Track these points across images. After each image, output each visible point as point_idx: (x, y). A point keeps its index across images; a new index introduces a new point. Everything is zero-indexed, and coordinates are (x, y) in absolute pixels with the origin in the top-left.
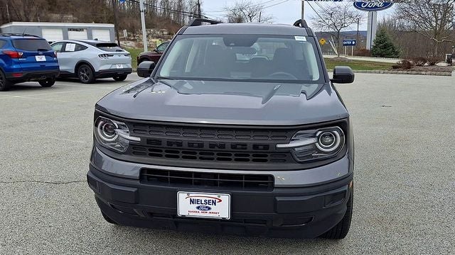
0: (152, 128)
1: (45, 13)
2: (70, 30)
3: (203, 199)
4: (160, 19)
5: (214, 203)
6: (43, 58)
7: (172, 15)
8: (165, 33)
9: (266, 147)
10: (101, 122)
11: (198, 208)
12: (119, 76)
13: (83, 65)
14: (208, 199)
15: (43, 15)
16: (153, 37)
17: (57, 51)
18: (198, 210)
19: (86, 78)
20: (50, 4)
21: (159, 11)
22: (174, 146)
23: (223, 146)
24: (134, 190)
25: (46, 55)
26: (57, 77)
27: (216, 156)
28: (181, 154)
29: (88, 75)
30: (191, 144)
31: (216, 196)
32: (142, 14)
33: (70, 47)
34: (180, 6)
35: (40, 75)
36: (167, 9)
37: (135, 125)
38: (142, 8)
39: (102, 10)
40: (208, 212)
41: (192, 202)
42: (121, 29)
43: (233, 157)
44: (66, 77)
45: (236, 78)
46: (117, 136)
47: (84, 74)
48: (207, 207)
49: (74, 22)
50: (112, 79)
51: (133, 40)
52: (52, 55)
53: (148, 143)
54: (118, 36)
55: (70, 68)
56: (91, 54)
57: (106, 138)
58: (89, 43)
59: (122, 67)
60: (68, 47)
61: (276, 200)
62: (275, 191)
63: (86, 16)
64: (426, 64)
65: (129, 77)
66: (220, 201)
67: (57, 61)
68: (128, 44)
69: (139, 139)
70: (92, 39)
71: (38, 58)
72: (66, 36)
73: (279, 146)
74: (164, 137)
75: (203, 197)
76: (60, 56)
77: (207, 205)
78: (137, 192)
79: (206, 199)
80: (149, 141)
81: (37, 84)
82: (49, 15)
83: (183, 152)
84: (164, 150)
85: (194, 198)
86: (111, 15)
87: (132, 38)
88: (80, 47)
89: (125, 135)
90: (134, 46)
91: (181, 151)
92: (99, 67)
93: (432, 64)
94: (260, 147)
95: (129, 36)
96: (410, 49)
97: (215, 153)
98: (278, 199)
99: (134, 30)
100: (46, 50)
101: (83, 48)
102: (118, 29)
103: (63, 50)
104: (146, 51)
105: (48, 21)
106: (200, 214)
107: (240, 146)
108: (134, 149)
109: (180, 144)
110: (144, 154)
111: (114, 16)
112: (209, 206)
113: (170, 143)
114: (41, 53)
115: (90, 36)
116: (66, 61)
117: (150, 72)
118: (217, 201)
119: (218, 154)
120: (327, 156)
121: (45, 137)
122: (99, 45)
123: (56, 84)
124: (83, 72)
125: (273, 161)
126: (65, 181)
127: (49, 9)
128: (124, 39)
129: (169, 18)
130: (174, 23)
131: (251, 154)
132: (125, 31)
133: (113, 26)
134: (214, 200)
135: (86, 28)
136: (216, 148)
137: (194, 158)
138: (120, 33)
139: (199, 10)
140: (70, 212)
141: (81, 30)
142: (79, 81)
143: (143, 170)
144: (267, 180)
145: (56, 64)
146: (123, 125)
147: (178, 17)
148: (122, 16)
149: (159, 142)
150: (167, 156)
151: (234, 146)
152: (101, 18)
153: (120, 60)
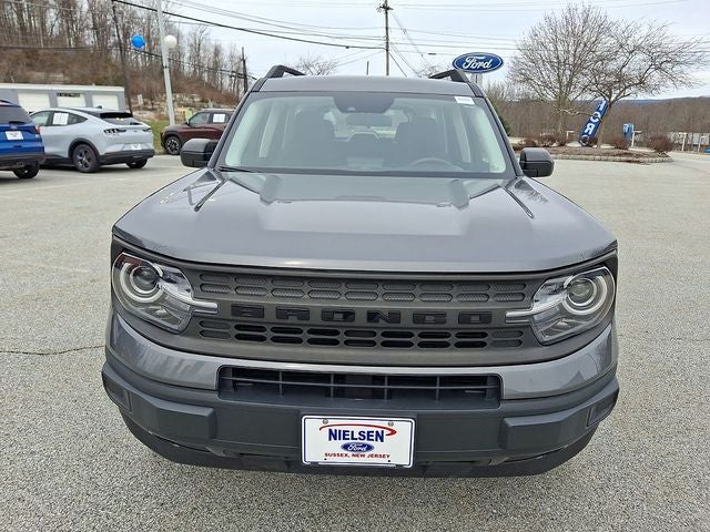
0: (242, 282)
1: (22, 70)
2: (61, 95)
3: (357, 430)
4: (189, 81)
5: (380, 437)
6: (19, 136)
7: (205, 75)
8: (196, 100)
9: (486, 317)
10: (126, 265)
11: (346, 447)
12: (136, 162)
13: (79, 145)
14: (366, 429)
15: (19, 73)
16: (180, 105)
17: (41, 125)
18: (345, 452)
19: (86, 165)
20: (28, 57)
21: (186, 69)
22: (293, 320)
23: (395, 316)
24: (206, 412)
25: (24, 130)
26: (42, 162)
27: (379, 339)
28: (305, 336)
29: (89, 160)
30: (327, 314)
31: (385, 424)
32: (166, 71)
33: (61, 119)
34: (216, 63)
35: (14, 162)
36: (199, 66)
37: (204, 275)
38: (166, 63)
39: (106, 68)
40: (367, 454)
41: (333, 435)
42: (135, 94)
43: (415, 340)
44: (55, 164)
45: (365, 168)
46: (160, 293)
47: (83, 158)
48: (364, 445)
49: (65, 83)
50: (125, 165)
51: (153, 110)
52: (32, 130)
53: (233, 314)
54: (130, 103)
55: (62, 151)
56: (93, 129)
57: (139, 295)
58: (89, 113)
59: (139, 148)
60: (57, 118)
61: (506, 425)
62: (503, 406)
63: (83, 76)
64: (555, 145)
65: (150, 163)
66: (393, 432)
67: (40, 140)
68: (145, 116)
69: (214, 305)
70: (92, 106)
71: (10, 136)
72: (54, 103)
73: (509, 314)
74: (269, 300)
75: (356, 425)
76: (44, 131)
77: (366, 441)
78: (213, 415)
79: (362, 429)
80: (237, 309)
81: (11, 174)
82: (28, 73)
83: (310, 332)
84: (268, 327)
85: (338, 428)
86: (119, 74)
87: (150, 107)
88: (76, 119)
89: (182, 294)
90: (152, 117)
91: (305, 330)
92: (105, 148)
93: (562, 145)
94: (474, 319)
95: (145, 103)
96: (521, 124)
97: (379, 332)
98: (511, 422)
99: (153, 96)
100: (23, 123)
101: (80, 120)
102: (130, 94)
103: (50, 123)
104: (172, 125)
105: (26, 82)
106: (350, 459)
107: (433, 318)
108: (202, 326)
109: (304, 314)
110: (225, 336)
111: (124, 76)
112: (370, 443)
113: (282, 313)
114: (14, 127)
115: (89, 103)
116: (56, 140)
117: (206, 158)
118: (386, 432)
119: (384, 335)
120: (584, 324)
121: (22, 263)
122: (104, 116)
123: (41, 174)
124: (81, 155)
125: (497, 345)
126: (59, 348)
127: (28, 65)
128: (138, 108)
129: (200, 79)
130: (209, 86)
131: (453, 333)
132: (140, 97)
133: (122, 89)
134: (380, 430)
135: (84, 93)
136: (382, 323)
137: (335, 343)
138: (132, 100)
139: (245, 68)
140: (70, 417)
141: (76, 95)
142: (75, 169)
143: (223, 370)
144: (485, 384)
145: (39, 145)
146: (177, 274)
147: (215, 77)
148: (135, 75)
149: (258, 311)
150: (275, 340)
151: (419, 317)
152: (105, 78)
153: (137, 137)
